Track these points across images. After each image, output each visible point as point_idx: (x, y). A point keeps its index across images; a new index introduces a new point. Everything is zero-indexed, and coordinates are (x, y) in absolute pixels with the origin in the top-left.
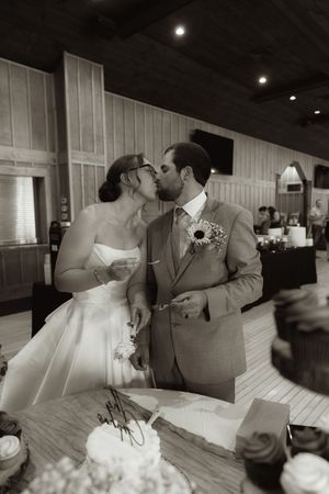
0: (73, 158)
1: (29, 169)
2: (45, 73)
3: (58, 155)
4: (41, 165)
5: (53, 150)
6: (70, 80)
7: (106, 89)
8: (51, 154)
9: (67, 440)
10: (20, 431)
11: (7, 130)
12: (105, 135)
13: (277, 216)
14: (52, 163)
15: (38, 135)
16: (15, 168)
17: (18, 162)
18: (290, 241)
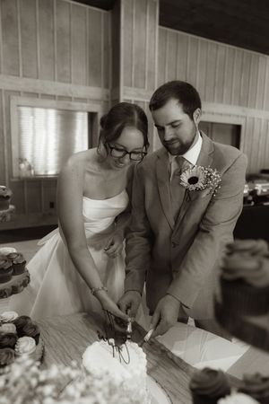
0: (124, 94)
1: (84, 104)
2: (103, 11)
3: (112, 91)
4: (95, 101)
5: (107, 87)
6: (125, 18)
7: (160, 24)
8: (105, 90)
9: (76, 348)
10: (39, 335)
11: (67, 68)
12: (156, 71)
14: (105, 99)
15: (93, 71)
16: (73, 103)
17: (75, 98)
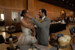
10: (20, 48)
13: (60, 19)
18: (62, 23)
